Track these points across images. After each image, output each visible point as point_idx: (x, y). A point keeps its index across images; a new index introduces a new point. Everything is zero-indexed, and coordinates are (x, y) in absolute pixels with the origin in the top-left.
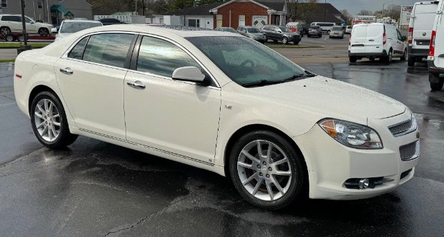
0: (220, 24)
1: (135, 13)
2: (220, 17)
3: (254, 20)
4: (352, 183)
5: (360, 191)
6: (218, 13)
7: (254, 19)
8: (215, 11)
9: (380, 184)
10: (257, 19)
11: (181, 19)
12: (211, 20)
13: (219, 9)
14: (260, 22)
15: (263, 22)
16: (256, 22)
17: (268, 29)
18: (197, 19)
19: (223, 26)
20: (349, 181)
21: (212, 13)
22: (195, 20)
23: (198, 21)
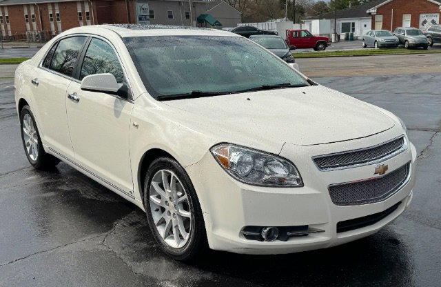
0: (379, 26)
1: (285, 18)
2: (380, 18)
3: (421, 20)
4: (252, 232)
5: (265, 243)
6: (378, 13)
7: (422, 18)
8: (373, 11)
9: (306, 235)
10: (426, 18)
11: (332, 22)
12: (369, 23)
13: (378, 9)
14: (429, 20)
15: (433, 22)
16: (425, 22)
17: (434, 30)
18: (351, 22)
19: (383, 28)
20: (247, 228)
21: (370, 13)
22: (350, 23)
23: (353, 24)
